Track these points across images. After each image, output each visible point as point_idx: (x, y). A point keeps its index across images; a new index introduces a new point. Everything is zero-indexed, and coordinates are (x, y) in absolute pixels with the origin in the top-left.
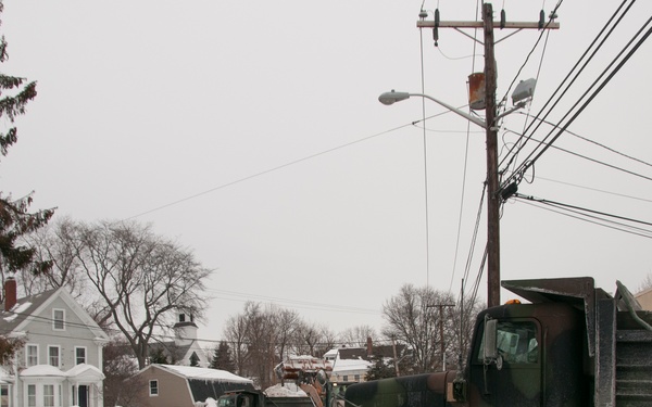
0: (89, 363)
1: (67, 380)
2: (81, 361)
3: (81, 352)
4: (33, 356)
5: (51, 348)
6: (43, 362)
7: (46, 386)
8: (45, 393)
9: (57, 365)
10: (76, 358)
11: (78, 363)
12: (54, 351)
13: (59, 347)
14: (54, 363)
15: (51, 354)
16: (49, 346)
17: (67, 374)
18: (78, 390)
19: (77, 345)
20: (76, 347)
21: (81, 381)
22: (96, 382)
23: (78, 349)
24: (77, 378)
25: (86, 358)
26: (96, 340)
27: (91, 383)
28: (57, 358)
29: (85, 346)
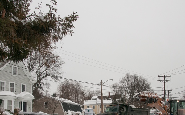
0: (27, 91)
1: (17, 99)
2: (23, 91)
3: (23, 87)
4: (3, 86)
5: (11, 84)
6: (7, 90)
7: (8, 101)
8: (8, 104)
9: (13, 92)
10: (21, 89)
11: (22, 92)
12: (12, 85)
13: (14, 83)
14: (12, 90)
15: (11, 86)
16: (10, 82)
17: (17, 96)
18: (22, 103)
19: (22, 83)
20: (21, 84)
21: (24, 100)
22: (30, 100)
23: (22, 85)
24: (23, 98)
25: (26, 89)
26: (30, 81)
27: (28, 101)
28: (13, 89)
29: (25, 84)
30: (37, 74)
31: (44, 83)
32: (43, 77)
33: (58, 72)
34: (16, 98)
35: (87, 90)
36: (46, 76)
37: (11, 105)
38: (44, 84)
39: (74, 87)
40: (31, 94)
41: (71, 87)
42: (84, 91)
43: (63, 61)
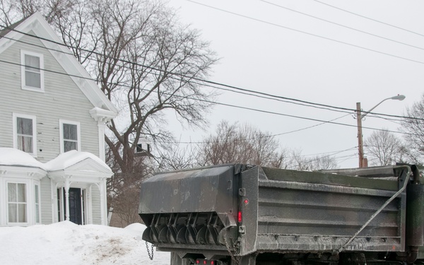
0: (84, 149)
1: (48, 178)
2: (69, 147)
3: (70, 131)
5: (20, 120)
6: (7, 144)
7: (11, 186)
8: (12, 198)
9: (30, 151)
10: (62, 140)
11: (67, 149)
12: (24, 126)
13: (34, 119)
14: (26, 146)
15: (20, 130)
16: (15, 116)
17: (47, 166)
18: (67, 194)
19: (63, 118)
20: (62, 122)
21: (73, 180)
22: (95, 181)
23: (65, 126)
24: (66, 173)
25: (79, 141)
26: (96, 112)
27: (89, 185)
28: (31, 139)
29: (77, 120)
30: (131, 104)
31: (155, 131)
32: (151, 112)
33: (197, 93)
34: (43, 174)
35: (291, 155)
36: (160, 107)
37: (24, 200)
38: (154, 136)
39: (250, 148)
40: (101, 160)
41: (239, 149)
42: (281, 159)
43: (214, 53)
